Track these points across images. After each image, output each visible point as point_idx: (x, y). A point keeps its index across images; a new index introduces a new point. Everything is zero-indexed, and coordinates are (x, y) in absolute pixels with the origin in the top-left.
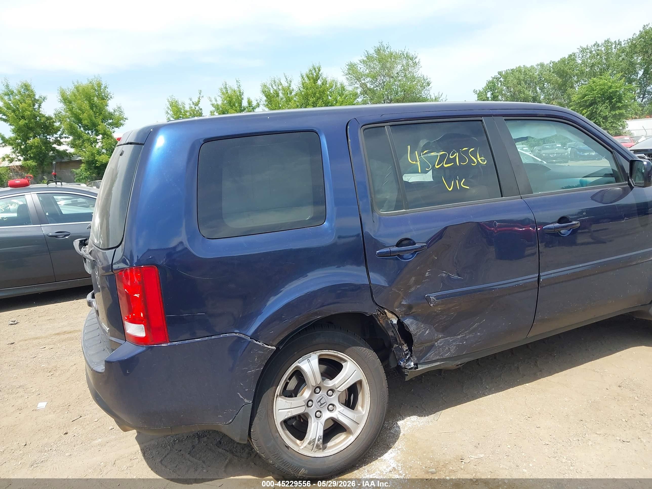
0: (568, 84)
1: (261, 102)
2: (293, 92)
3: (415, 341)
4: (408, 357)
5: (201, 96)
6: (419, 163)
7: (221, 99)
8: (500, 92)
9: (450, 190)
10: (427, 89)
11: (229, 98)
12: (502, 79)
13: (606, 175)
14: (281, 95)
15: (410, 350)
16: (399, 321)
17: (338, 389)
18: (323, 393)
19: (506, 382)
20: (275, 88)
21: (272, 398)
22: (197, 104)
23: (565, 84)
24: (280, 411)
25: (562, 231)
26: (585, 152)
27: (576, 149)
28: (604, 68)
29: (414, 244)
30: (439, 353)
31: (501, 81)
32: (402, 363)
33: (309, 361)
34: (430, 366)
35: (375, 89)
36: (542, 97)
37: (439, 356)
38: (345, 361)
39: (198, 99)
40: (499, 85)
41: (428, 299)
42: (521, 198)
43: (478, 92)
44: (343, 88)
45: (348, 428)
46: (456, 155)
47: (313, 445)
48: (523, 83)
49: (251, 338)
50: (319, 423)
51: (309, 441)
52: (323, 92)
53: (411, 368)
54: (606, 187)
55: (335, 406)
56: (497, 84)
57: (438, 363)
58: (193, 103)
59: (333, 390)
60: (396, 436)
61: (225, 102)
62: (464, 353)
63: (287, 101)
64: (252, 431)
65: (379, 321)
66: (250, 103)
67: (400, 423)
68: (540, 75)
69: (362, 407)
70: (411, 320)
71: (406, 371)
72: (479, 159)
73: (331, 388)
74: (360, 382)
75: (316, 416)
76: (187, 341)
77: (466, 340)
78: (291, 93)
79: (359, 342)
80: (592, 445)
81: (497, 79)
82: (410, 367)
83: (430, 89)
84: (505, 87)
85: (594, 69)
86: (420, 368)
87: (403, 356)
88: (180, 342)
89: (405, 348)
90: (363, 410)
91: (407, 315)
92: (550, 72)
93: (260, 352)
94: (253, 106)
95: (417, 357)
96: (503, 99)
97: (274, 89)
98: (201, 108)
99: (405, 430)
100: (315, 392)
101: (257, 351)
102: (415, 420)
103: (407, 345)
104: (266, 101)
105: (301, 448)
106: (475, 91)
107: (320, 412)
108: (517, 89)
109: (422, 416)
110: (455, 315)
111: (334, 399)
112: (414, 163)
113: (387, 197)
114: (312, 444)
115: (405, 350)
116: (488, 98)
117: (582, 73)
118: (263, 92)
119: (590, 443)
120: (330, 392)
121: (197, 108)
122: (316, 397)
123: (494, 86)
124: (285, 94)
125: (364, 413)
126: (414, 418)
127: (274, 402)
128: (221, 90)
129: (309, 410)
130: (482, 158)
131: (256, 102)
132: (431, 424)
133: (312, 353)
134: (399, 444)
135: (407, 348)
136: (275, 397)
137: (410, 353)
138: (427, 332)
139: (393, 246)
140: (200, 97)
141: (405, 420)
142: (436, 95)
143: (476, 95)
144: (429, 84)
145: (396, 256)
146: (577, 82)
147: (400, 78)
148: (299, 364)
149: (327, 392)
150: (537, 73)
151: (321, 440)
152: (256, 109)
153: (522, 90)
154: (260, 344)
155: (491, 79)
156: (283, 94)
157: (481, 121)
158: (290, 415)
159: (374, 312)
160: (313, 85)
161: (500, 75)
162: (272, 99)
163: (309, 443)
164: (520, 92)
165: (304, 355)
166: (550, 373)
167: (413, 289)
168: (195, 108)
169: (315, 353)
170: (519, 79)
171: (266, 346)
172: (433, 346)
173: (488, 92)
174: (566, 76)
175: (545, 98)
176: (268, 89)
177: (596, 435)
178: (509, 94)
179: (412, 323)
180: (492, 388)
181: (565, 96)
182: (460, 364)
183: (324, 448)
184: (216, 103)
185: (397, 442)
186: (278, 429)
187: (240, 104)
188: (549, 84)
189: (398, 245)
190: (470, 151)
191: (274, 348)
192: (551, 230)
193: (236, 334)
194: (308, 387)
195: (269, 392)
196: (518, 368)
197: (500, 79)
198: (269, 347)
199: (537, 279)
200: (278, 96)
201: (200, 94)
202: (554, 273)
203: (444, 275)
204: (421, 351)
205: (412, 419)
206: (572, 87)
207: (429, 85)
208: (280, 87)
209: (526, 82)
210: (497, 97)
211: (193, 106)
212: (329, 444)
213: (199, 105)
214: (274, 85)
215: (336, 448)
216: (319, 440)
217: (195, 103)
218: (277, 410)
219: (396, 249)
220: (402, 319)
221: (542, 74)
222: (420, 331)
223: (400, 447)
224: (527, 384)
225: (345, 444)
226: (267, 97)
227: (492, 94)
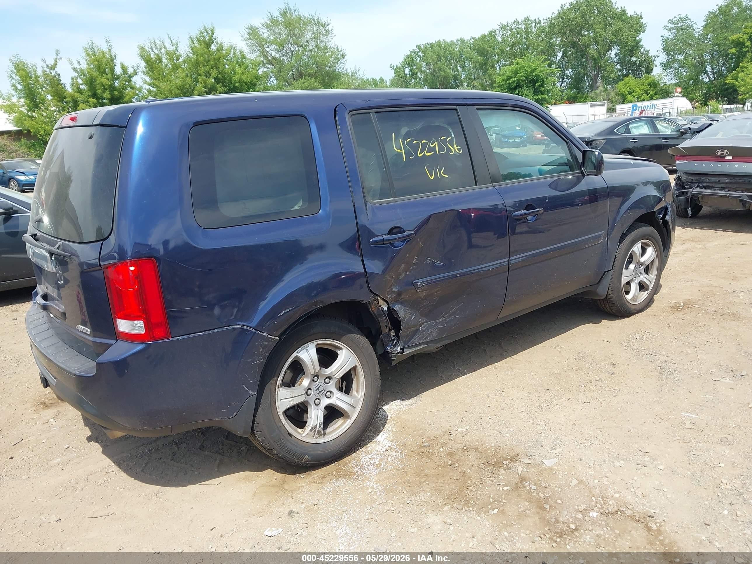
0: (489, 63)
1: (139, 68)
2: (180, 58)
3: (403, 326)
4: (394, 342)
5: (59, 57)
6: (403, 151)
7: (86, 62)
8: (420, 69)
9: (432, 178)
10: (342, 62)
11: (98, 62)
12: (420, 54)
13: (560, 164)
14: (164, 60)
15: (397, 335)
16: (388, 308)
17: (335, 376)
18: (320, 381)
19: (476, 363)
20: (156, 51)
21: (274, 388)
22: (53, 68)
23: (485, 64)
24: (282, 401)
25: (529, 218)
26: (510, 139)
27: (501, 135)
28: (524, 48)
29: (404, 232)
30: (423, 336)
31: (419, 56)
32: (389, 348)
33: (307, 351)
34: (415, 349)
35: (281, 58)
36: (463, 76)
37: (423, 339)
38: (340, 349)
39: (54, 61)
40: (418, 61)
41: (415, 285)
42: (493, 187)
43: (395, 67)
44: (244, 57)
45: (346, 412)
46: (436, 144)
47: (315, 431)
48: (444, 59)
49: (255, 330)
50: (319, 410)
51: (311, 427)
52: (219, 59)
53: (398, 353)
54: (560, 176)
55: (333, 393)
56: (415, 60)
57: (422, 347)
58: (47, 66)
59: (330, 378)
60: (384, 420)
61: (92, 66)
62: (444, 336)
63: (173, 69)
64: (255, 423)
65: (372, 308)
66: (124, 69)
67: (385, 408)
68: (461, 52)
69: (357, 391)
70: (400, 306)
71: (392, 357)
72: (456, 148)
73: (328, 376)
74: (355, 368)
75: (315, 404)
76: (189, 336)
77: (446, 323)
78: (178, 59)
79: (353, 330)
80: (560, 408)
81: (415, 53)
82: (396, 352)
83: (346, 62)
84: (424, 64)
85: (515, 49)
86: (407, 352)
87: (390, 342)
88: (183, 337)
89: (392, 333)
90: (359, 395)
91: (396, 301)
92: (470, 48)
93: (265, 343)
94: (129, 73)
95: (403, 342)
96: (422, 76)
97: (155, 53)
98: (58, 72)
99: (392, 413)
100: (313, 381)
101: (262, 342)
102: (399, 403)
103: (395, 331)
104: (145, 67)
105: (304, 435)
106: (392, 67)
107: (319, 399)
108: (438, 66)
109: (404, 400)
110: (438, 299)
111: (332, 386)
112: (399, 151)
113: (373, 186)
114: (313, 431)
115: (392, 336)
116: (406, 75)
117: (502, 52)
118: (142, 57)
119: (558, 407)
120: (327, 379)
121: (53, 73)
122: (315, 385)
123: (413, 61)
124: (171, 59)
125: (359, 397)
126: (397, 402)
127: (276, 392)
128: (85, 49)
129: (309, 398)
130: (459, 147)
131: (133, 69)
132: (415, 406)
133: (310, 343)
134: (388, 426)
135: (394, 334)
136: (277, 387)
137: (396, 338)
138: (413, 317)
139: (385, 234)
140: (57, 59)
141: (389, 405)
142: (353, 69)
143: (393, 71)
144: (343, 56)
145: (389, 245)
146: (498, 62)
147: (310, 48)
148: (298, 355)
149: (325, 380)
150: (457, 50)
151: (322, 426)
152: (134, 78)
153: (442, 68)
154: (264, 334)
155: (409, 53)
156: (166, 59)
157: (456, 109)
158: (292, 404)
159: (370, 298)
160: (206, 50)
161: (419, 49)
162: (154, 65)
163: (311, 430)
164: (440, 69)
165: (302, 345)
166: (515, 353)
167: (402, 276)
168: (51, 73)
169: (313, 343)
170: (439, 55)
171: (270, 336)
172: (418, 330)
173: (406, 68)
174: (487, 55)
175: (466, 78)
176: (148, 53)
177: (562, 400)
178: (428, 71)
179: (400, 309)
180: (465, 370)
181: (487, 76)
182: (440, 347)
183: (325, 434)
184: (78, 67)
185: (386, 425)
186: (281, 419)
187: (112, 70)
188: (470, 63)
189: (390, 232)
190: (448, 140)
191: (278, 338)
192: (518, 217)
193: (241, 325)
194: (307, 377)
195: (271, 382)
196: (485, 350)
197: (419, 54)
198: (273, 337)
199: (507, 263)
200: (161, 61)
201: (57, 54)
202: (521, 257)
203: (429, 262)
204: (407, 336)
205: (395, 403)
206: (493, 67)
207: (344, 58)
208: (163, 51)
209: (446, 59)
210: (416, 74)
211: (48, 70)
212: (328, 430)
213: (56, 69)
214: (154, 48)
215: (334, 434)
216: (320, 427)
217: (50, 66)
218: (279, 400)
219: (388, 237)
220: (391, 306)
221: (462, 50)
222: (407, 316)
223: (390, 429)
224: (496, 364)
225: (344, 428)
226: (147, 63)
227: (411, 70)
